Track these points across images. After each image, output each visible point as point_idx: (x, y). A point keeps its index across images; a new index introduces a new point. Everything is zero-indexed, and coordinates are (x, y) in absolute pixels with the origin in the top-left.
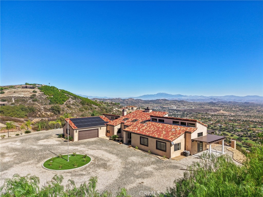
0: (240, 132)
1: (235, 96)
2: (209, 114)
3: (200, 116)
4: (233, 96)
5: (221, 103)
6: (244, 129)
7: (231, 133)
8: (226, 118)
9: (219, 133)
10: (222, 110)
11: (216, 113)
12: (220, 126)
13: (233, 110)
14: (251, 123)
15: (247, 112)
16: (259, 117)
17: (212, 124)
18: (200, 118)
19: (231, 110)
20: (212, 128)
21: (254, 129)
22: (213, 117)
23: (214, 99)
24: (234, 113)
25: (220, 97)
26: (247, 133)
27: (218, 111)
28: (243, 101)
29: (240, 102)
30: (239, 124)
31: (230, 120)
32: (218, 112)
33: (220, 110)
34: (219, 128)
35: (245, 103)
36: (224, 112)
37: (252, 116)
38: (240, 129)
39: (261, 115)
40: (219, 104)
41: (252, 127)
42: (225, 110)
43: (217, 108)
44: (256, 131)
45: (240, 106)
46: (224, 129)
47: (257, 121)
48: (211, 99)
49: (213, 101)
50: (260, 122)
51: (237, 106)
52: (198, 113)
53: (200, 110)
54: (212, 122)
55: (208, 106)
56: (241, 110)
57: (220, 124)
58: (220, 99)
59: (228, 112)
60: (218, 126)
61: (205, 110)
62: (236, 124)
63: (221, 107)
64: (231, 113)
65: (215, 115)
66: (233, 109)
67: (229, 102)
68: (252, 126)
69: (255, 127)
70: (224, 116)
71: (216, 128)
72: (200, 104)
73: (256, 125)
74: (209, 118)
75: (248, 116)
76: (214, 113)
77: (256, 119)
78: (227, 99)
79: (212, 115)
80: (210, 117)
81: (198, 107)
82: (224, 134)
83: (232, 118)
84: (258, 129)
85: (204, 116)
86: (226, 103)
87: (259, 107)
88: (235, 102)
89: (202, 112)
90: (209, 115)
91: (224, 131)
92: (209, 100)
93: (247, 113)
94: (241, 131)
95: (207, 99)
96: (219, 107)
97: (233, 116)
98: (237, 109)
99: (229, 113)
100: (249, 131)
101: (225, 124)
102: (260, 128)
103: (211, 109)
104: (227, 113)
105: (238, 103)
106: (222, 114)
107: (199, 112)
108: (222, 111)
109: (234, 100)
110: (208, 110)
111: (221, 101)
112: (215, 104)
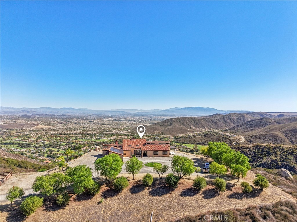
0: (65, 146)
1: (51, 108)
2: (25, 129)
3: (14, 133)
4: (49, 108)
5: (37, 116)
6: (68, 143)
7: (56, 148)
8: (47, 133)
9: (44, 150)
10: (40, 124)
11: (33, 128)
12: (43, 143)
13: (52, 124)
14: (72, 135)
15: (66, 124)
16: (78, 129)
17: (33, 141)
18: (15, 136)
19: (49, 124)
20: (34, 146)
21: (76, 141)
22: (32, 133)
23: (28, 112)
24: (53, 127)
25: (35, 109)
26: (72, 146)
27: (35, 125)
28: (60, 114)
29: (57, 114)
30: (62, 138)
31: (52, 134)
32: (36, 127)
33: (38, 124)
34: (43, 145)
35: (62, 115)
36: (43, 126)
37: (72, 129)
38: (64, 142)
39: (78, 127)
40: (35, 117)
41: (74, 140)
42: (44, 124)
43: (34, 122)
44: (78, 143)
45: (58, 119)
46: (48, 146)
47: (77, 133)
48: (24, 111)
49: (27, 114)
50: (79, 134)
51: (55, 119)
52: (11, 130)
53: (12, 126)
54: (32, 139)
55: (22, 120)
56: (60, 123)
57: (43, 140)
58: (35, 111)
59: (47, 126)
60: (40, 143)
61: (19, 125)
62: (59, 138)
63: (38, 120)
64: (50, 127)
65: (33, 131)
66: (52, 122)
67: (46, 115)
68: (74, 138)
69: (77, 139)
70: (43, 130)
71: (39, 145)
72: (10, 118)
73: (77, 137)
74: (27, 135)
75: (67, 129)
76: (31, 128)
77: (75, 131)
78: (43, 112)
79: (30, 131)
80: (28, 133)
81: (8, 122)
82: (49, 150)
83: (53, 133)
84: (80, 140)
85: (20, 132)
86: (43, 116)
87: (75, 119)
88: (52, 114)
89: (16, 128)
90: (25, 131)
91: (48, 147)
92: (21, 113)
93: (66, 126)
94: (66, 144)
95: (18, 112)
96: (36, 120)
97: (54, 130)
98: (56, 122)
99: (49, 127)
100: (72, 143)
101: (48, 139)
102: (81, 140)
103: (27, 124)
104: (46, 128)
105: (55, 115)
106: (41, 128)
107: (11, 128)
108: (40, 126)
109: (51, 112)
110: (23, 125)
111: (36, 114)
112: (29, 117)
